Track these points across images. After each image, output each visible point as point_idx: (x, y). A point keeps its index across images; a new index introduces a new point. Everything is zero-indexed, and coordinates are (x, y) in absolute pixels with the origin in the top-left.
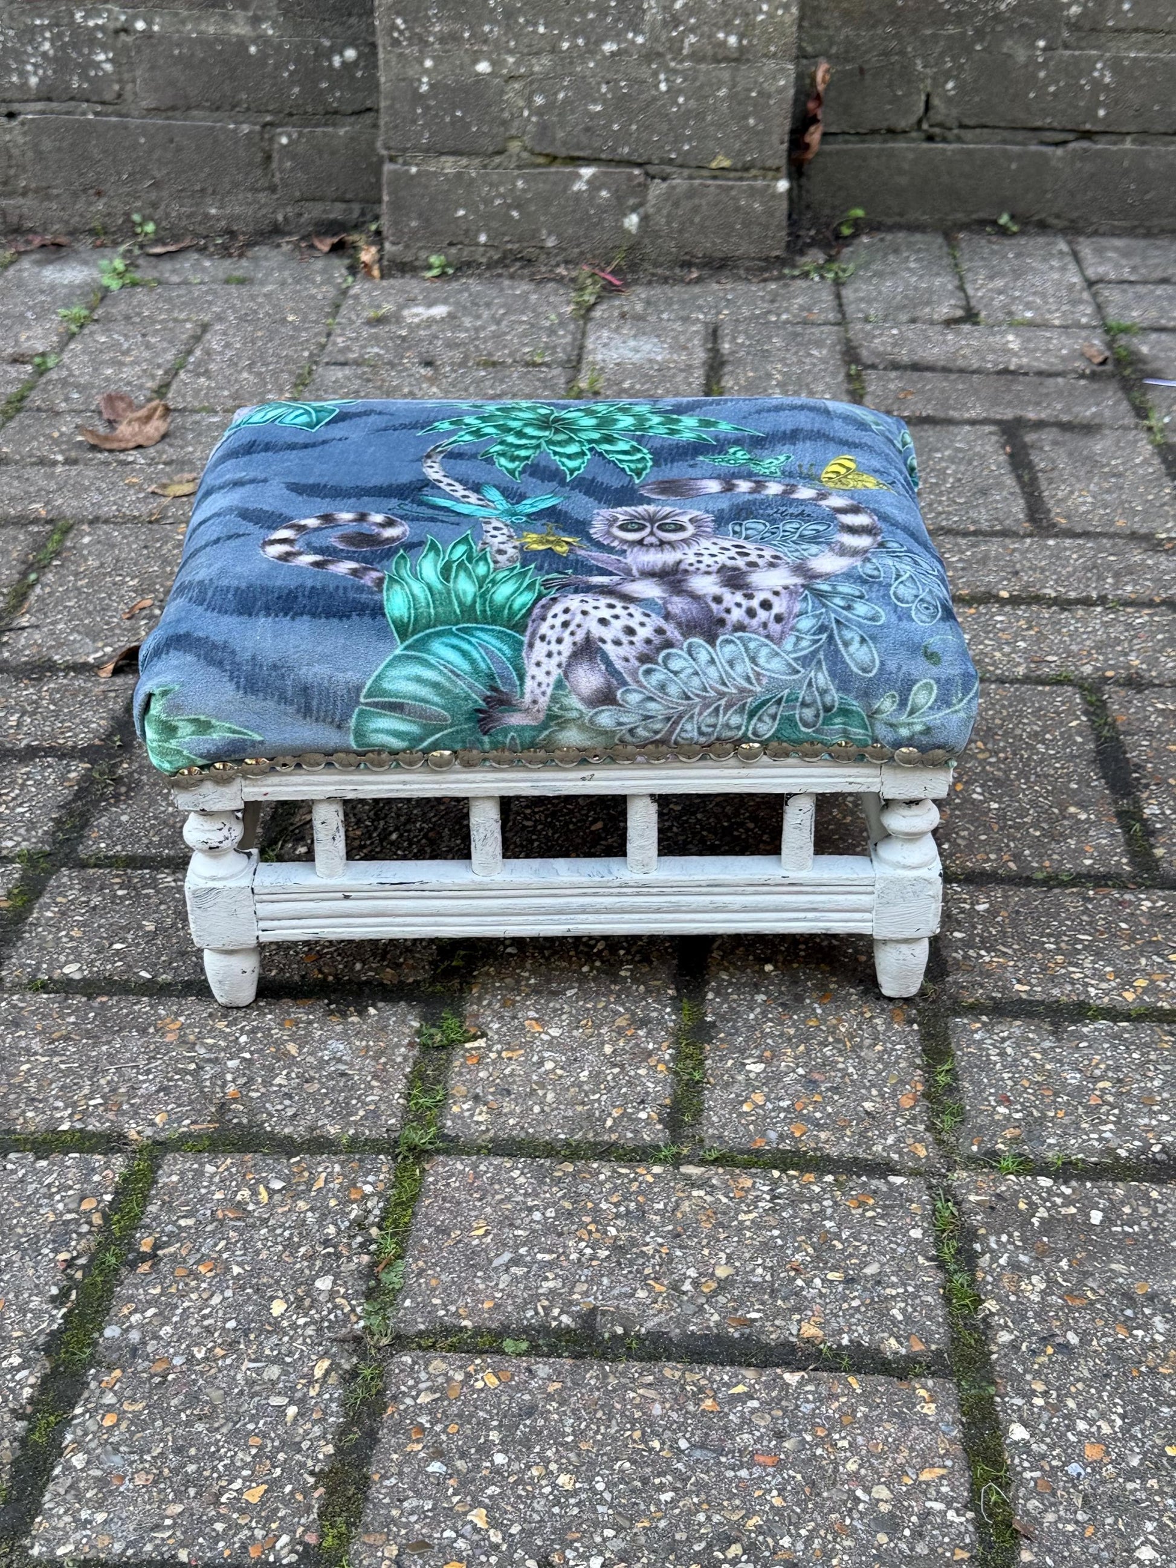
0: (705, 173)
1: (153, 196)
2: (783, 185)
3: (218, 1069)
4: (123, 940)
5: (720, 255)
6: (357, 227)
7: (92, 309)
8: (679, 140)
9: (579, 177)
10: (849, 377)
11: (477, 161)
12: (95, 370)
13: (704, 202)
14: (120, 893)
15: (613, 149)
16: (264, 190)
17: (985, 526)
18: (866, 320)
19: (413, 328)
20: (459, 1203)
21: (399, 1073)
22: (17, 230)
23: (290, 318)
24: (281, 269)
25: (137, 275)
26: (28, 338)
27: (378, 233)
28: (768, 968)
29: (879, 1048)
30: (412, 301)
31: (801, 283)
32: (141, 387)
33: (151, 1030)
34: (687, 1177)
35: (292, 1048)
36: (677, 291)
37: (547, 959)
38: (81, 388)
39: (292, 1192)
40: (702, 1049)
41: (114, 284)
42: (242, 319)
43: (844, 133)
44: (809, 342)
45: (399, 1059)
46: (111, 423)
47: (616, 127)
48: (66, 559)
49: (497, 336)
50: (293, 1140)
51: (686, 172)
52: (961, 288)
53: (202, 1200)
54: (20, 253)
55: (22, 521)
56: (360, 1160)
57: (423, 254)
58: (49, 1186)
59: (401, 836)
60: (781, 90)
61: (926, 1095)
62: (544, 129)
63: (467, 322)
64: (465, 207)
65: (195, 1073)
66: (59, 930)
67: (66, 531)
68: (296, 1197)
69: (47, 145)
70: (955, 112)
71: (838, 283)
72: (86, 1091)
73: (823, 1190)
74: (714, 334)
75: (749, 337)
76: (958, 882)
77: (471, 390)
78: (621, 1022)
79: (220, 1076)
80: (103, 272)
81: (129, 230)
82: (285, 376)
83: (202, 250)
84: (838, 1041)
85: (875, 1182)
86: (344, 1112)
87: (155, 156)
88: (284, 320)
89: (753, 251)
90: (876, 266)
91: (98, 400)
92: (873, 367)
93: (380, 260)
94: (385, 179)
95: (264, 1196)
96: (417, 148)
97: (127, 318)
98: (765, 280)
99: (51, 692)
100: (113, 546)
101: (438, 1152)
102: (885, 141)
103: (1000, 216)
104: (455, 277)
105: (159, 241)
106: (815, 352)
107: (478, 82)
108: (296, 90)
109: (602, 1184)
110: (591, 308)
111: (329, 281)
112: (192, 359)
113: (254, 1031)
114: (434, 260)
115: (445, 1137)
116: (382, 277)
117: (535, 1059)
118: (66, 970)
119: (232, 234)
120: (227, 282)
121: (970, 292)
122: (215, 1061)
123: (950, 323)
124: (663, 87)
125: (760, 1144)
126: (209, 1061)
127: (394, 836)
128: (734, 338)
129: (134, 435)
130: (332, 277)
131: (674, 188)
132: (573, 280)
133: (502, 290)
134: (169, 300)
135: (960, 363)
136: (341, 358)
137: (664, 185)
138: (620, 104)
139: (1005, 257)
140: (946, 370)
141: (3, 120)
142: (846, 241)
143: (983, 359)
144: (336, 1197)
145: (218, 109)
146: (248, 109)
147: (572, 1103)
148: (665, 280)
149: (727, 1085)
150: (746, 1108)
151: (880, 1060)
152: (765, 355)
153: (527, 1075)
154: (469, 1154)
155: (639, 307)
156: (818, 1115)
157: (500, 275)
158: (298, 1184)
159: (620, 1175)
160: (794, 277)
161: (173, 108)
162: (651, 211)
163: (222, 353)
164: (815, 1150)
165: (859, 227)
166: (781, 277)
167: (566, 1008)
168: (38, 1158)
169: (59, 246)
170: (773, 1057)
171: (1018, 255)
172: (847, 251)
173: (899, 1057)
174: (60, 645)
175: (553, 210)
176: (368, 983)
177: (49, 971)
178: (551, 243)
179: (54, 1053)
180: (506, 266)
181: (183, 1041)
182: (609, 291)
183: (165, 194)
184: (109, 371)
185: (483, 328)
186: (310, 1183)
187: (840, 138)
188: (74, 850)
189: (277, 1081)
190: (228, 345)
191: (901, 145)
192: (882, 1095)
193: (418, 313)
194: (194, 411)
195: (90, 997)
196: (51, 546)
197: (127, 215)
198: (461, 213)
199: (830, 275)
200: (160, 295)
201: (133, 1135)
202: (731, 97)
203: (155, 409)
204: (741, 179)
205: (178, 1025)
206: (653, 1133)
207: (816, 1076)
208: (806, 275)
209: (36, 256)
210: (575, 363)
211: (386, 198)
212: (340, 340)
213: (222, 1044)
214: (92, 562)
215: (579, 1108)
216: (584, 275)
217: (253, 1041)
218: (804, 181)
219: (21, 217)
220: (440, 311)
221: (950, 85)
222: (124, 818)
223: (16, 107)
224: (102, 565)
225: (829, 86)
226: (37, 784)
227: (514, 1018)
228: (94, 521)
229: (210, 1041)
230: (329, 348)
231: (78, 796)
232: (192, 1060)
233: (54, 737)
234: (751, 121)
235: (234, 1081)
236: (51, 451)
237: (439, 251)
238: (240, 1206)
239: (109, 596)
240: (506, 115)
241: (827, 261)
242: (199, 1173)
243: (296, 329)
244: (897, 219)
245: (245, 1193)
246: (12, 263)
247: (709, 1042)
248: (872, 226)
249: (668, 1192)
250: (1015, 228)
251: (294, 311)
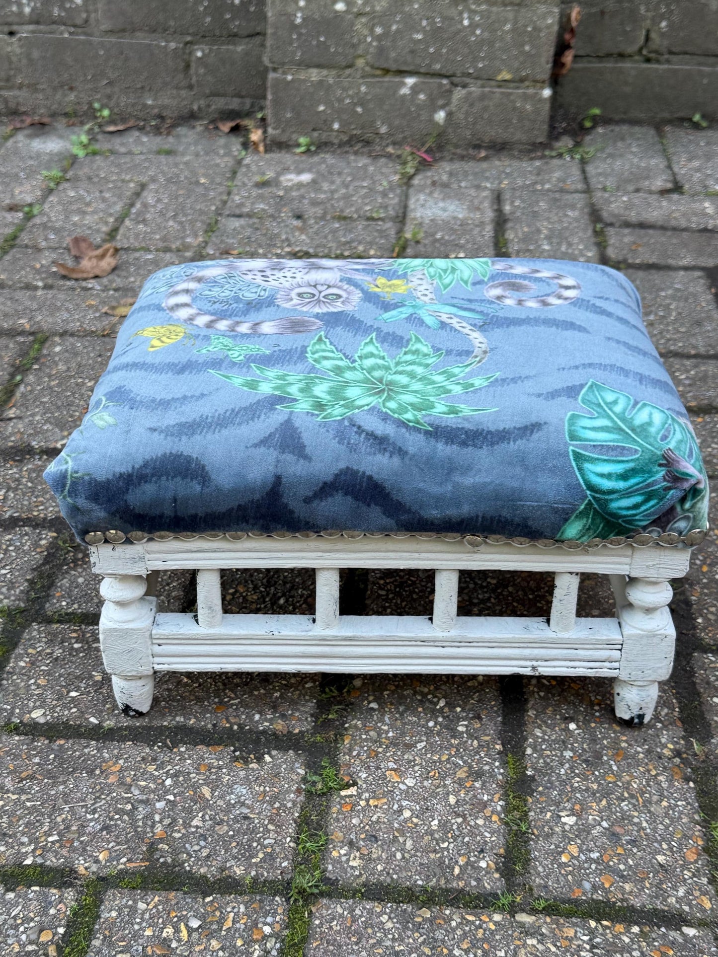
0: (493, 83)
1: (108, 91)
2: (547, 93)
3: (148, 809)
4: (77, 689)
5: (500, 140)
6: (249, 114)
7: (65, 171)
8: (476, 59)
9: (404, 84)
10: (596, 233)
11: (334, 72)
12: (67, 217)
13: (491, 104)
14: (76, 646)
15: (429, 65)
16: (185, 88)
17: (702, 350)
18: (604, 189)
19: (288, 190)
20: (340, 946)
21: (290, 817)
22: (14, 113)
23: (203, 181)
24: (196, 144)
25: (96, 147)
26: (21, 192)
27: (263, 120)
28: (572, 726)
29: (664, 804)
30: (286, 170)
31: (556, 162)
32: (98, 231)
33: (98, 772)
34: (522, 925)
35: (206, 791)
36: (469, 166)
37: (402, 714)
38: (57, 231)
39: (207, 931)
40: (525, 801)
41: (81, 153)
42: (169, 180)
43: (588, 56)
44: (566, 206)
45: (289, 805)
46: (77, 259)
47: (432, 50)
48: (43, 364)
49: (346, 197)
50: (207, 880)
51: (480, 82)
52: (669, 167)
53: (136, 936)
54: (17, 130)
55: (12, 333)
56: (261, 901)
57: (294, 136)
58: (15, 918)
59: (287, 601)
60: (549, 27)
61: (706, 850)
62: (381, 50)
63: (325, 186)
64: (325, 104)
65: (131, 813)
66: (30, 678)
67: (43, 342)
68: (210, 935)
69: (36, 54)
70: (666, 42)
71: (583, 162)
72: (46, 828)
73: (632, 940)
74: (498, 198)
75: (523, 201)
76: (712, 652)
77: (330, 237)
78: (461, 774)
79: (149, 817)
80: (73, 144)
81: (91, 114)
82: (199, 224)
83: (141, 129)
84: (632, 796)
85: (672, 933)
86: (247, 853)
87: (111, 63)
88: (198, 183)
89: (524, 138)
90: (609, 150)
91: (68, 241)
92: (611, 225)
93: (265, 139)
94: (269, 84)
95: (184, 934)
96: (292, 62)
97: (90, 178)
98: (532, 159)
99: (29, 471)
100: (76, 354)
101: (322, 894)
102: (616, 62)
103: (694, 114)
104: (316, 153)
105: (112, 122)
106: (570, 213)
107: (336, 17)
108: (208, 19)
109: (454, 930)
110: (411, 177)
111: (228, 153)
112: (134, 210)
113: (176, 775)
114: (302, 140)
115: (325, 880)
116: (266, 151)
117: (396, 807)
118: (34, 715)
119: (162, 118)
120: (159, 152)
121: (676, 169)
122: (146, 802)
123: (664, 192)
124: (466, 23)
125: (577, 894)
126: (142, 802)
127: (282, 601)
128: (512, 202)
129: (93, 268)
130: (231, 151)
131: (470, 93)
132: (399, 157)
133: (349, 163)
134: (118, 166)
135: (673, 223)
136: (238, 212)
137: (464, 91)
138: (435, 34)
139: (698, 144)
140: (663, 228)
141: (6, 37)
142: (588, 131)
143: (689, 221)
144: (242, 937)
145: (154, 31)
146: (175, 32)
147: (427, 851)
148: (462, 158)
149: (548, 836)
150: (564, 859)
151: (667, 815)
152: (535, 215)
153: (391, 823)
154: (346, 898)
155: (445, 178)
156: (622, 867)
157: (347, 152)
158: (211, 923)
159: (468, 921)
160: (552, 157)
161: (123, 30)
162: (454, 109)
163: (154, 206)
164: (622, 900)
165: (597, 121)
166: (543, 157)
167: (418, 760)
168: (8, 890)
169: (43, 125)
170: (582, 810)
171: (708, 144)
172: (588, 138)
173: (681, 813)
174: (37, 433)
175: (385, 107)
176: (264, 732)
177: (21, 715)
178: (383, 130)
179: (22, 791)
180: (351, 146)
181: (121, 783)
182: (424, 165)
183: (116, 89)
184: (76, 219)
185: (336, 191)
186: (221, 922)
187: (585, 60)
188: (42, 607)
189: (195, 822)
190: (159, 200)
191: (627, 65)
192: (671, 849)
193: (291, 179)
194: (136, 250)
195: (51, 740)
196: (32, 354)
197: (90, 104)
198: (322, 108)
199: (578, 156)
200: (113, 162)
201: (81, 870)
202: (514, 30)
203: (107, 250)
204: (518, 88)
205: (118, 767)
206: (492, 882)
207: (618, 830)
208: (560, 155)
209: (27, 132)
210: (401, 218)
211: (269, 97)
212: (237, 198)
213: (152, 786)
214: (62, 367)
215: (432, 856)
216: (406, 153)
217: (176, 784)
218: (559, 89)
219: (18, 104)
220: (306, 177)
221: (664, 24)
222: (81, 580)
223: (15, 28)
224: (69, 368)
225: (581, 22)
226: (17, 549)
227: (378, 768)
228: (63, 334)
229: (143, 783)
230: (229, 204)
231: (46, 561)
232: (128, 801)
233: (30, 510)
234: (527, 48)
235: (161, 822)
236: (34, 278)
237: (306, 135)
238: (166, 943)
239: (73, 394)
240: (355, 41)
241: (575, 146)
242: (133, 909)
243: (207, 189)
244: (623, 116)
245: (169, 931)
246: (11, 136)
247: (531, 795)
248: (605, 121)
249: (508, 938)
250: (704, 124)
251: (206, 176)
